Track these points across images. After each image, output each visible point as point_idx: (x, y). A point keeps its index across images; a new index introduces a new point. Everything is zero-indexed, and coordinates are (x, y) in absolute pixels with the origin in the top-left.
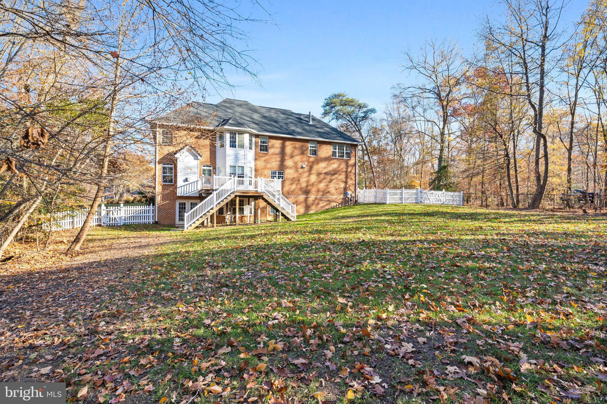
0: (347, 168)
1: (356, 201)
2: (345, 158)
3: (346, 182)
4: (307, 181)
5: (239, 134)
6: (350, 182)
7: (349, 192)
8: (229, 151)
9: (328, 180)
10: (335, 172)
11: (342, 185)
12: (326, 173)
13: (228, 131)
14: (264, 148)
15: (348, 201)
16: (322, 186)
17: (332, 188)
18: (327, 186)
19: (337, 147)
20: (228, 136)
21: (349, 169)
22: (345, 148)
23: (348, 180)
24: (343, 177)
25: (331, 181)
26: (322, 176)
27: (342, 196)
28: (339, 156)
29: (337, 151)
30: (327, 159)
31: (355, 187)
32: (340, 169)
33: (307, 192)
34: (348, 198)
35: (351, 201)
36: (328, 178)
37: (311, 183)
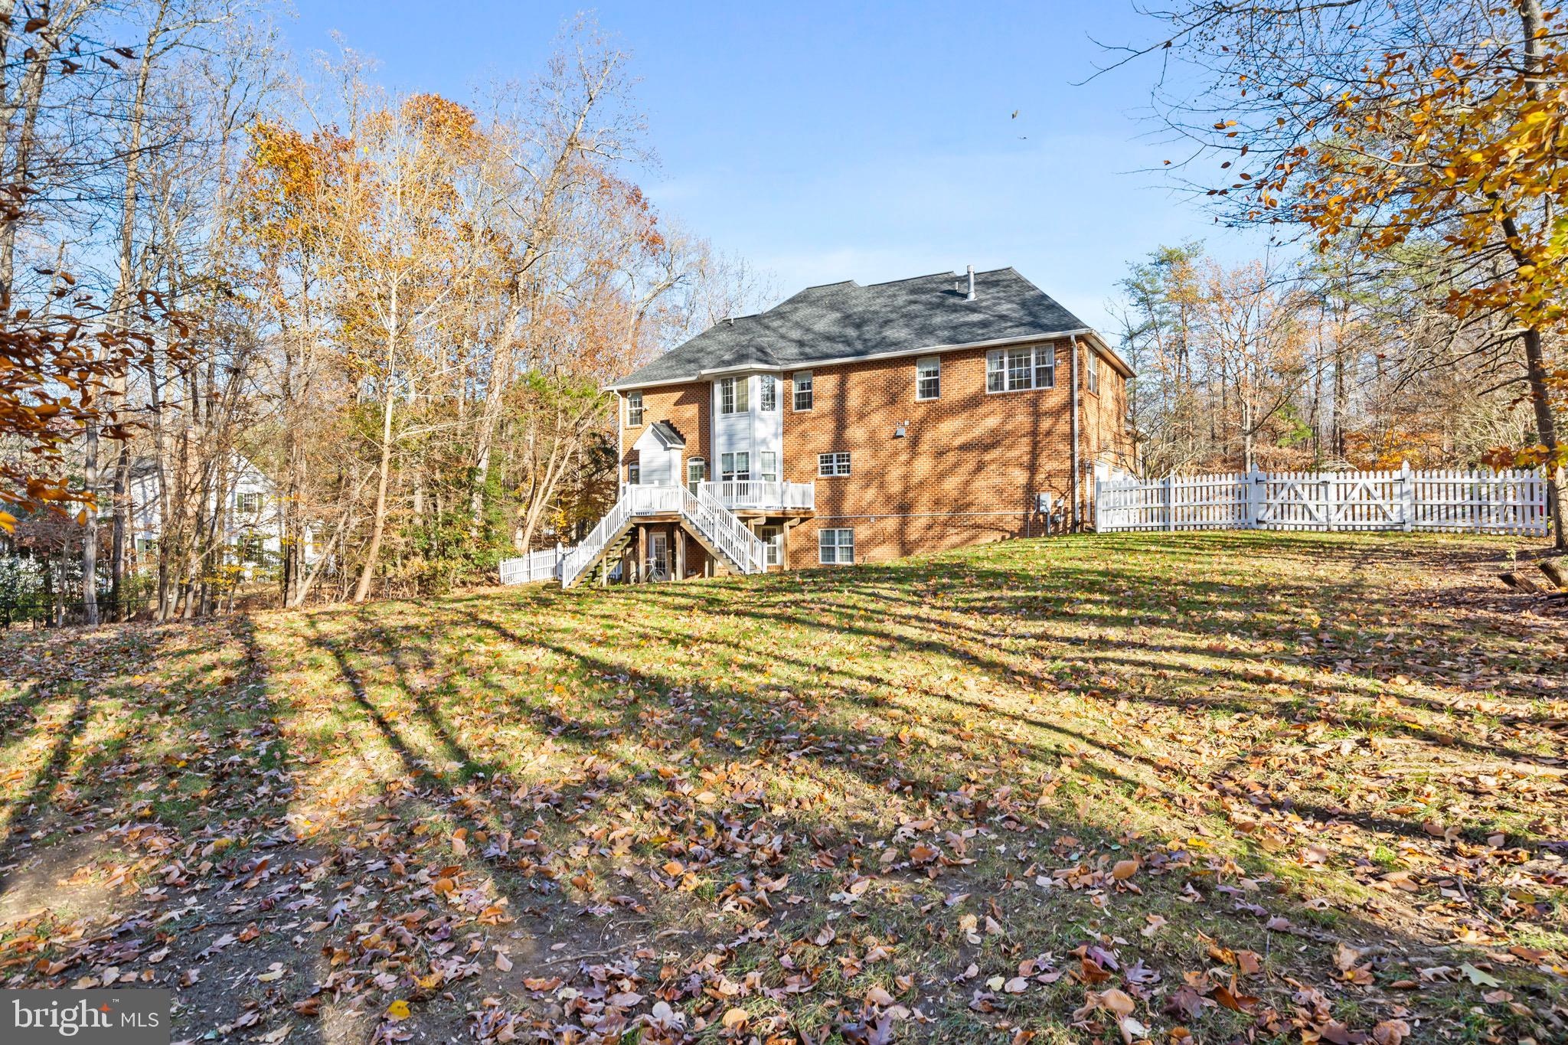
0: (1036, 424)
1: (1075, 524)
2: (1034, 387)
3: (1032, 468)
4: (906, 477)
5: (738, 380)
6: (1048, 465)
7: (1048, 500)
8: (719, 423)
9: (971, 466)
10: (992, 442)
11: (1020, 477)
12: (965, 448)
13: (718, 376)
14: (805, 401)
15: (1045, 526)
16: (951, 485)
17: (983, 488)
18: (967, 483)
19: (1006, 359)
20: (718, 388)
21: (1046, 424)
22: (1033, 357)
23: (1043, 459)
24: (1022, 449)
25: (980, 467)
26: (951, 458)
27: (1020, 512)
28: (1012, 386)
29: (1006, 370)
30: (973, 402)
31: (1072, 477)
32: (1009, 427)
33: (904, 509)
34: (1045, 515)
35: (1056, 523)
36: (971, 459)
37: (915, 480)
